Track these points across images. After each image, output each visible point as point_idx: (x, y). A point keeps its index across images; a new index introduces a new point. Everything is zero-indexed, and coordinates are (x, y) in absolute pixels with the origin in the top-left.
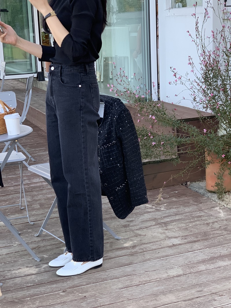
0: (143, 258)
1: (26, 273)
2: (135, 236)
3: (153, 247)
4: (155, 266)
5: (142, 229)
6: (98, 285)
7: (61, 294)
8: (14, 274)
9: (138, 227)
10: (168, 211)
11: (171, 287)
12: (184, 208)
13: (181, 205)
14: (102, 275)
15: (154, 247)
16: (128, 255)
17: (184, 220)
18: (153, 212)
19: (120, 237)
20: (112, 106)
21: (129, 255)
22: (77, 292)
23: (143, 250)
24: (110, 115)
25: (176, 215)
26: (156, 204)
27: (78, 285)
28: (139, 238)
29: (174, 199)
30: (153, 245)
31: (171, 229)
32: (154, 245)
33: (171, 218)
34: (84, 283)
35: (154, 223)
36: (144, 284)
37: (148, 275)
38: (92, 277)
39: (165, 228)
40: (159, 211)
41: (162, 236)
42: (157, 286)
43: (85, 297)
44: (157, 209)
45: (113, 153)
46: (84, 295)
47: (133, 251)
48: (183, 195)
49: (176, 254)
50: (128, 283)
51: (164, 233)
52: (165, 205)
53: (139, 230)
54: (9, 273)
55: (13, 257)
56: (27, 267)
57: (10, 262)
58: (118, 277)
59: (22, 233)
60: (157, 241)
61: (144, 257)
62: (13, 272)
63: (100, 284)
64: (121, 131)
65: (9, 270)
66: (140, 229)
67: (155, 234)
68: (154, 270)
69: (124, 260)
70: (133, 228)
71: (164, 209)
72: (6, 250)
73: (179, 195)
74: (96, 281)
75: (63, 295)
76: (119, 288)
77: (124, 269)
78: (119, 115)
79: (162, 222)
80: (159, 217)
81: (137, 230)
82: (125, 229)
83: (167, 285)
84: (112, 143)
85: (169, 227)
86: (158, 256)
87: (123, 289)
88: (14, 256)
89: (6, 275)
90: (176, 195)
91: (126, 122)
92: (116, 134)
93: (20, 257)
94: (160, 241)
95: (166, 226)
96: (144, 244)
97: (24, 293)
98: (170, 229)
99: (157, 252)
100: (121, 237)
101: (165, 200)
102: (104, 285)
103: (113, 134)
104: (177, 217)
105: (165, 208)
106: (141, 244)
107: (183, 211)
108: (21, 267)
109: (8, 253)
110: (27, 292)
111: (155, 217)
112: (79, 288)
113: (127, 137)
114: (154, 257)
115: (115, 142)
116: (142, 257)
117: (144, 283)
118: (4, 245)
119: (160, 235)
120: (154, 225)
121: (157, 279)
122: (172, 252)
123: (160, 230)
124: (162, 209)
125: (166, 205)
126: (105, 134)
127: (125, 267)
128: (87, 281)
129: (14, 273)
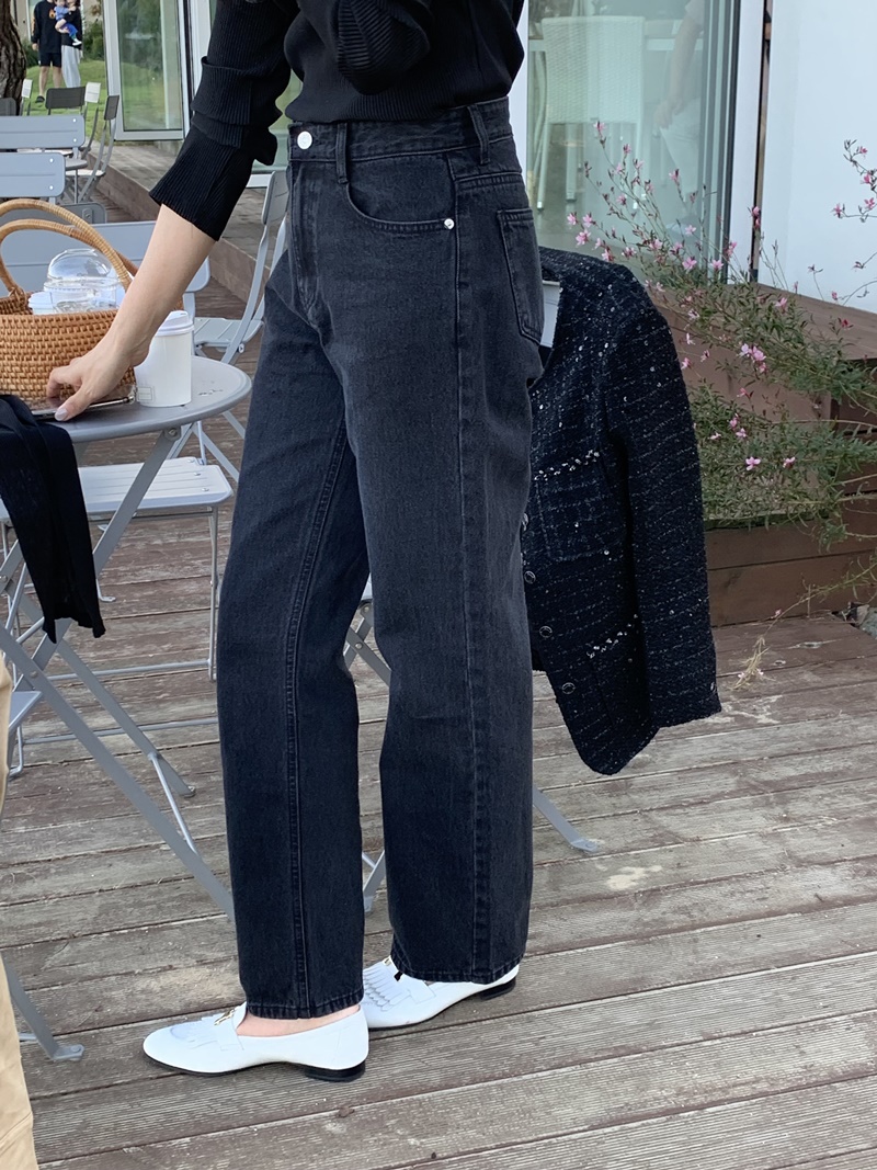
0: (691, 958)
1: (192, 993)
2: (653, 839)
3: (733, 906)
4: (744, 1006)
5: (681, 806)
6: (494, 1091)
7: (330, 1127)
8: (144, 996)
9: (666, 796)
10: (785, 731)
11: (822, 1138)
12: (855, 722)
13: (838, 704)
14: (513, 1037)
15: (737, 906)
16: (624, 938)
17: (858, 777)
18: (723, 730)
19: (594, 842)
20: (595, 298)
21: (632, 937)
22: (400, 1124)
23: (691, 916)
24: (582, 338)
25: (823, 750)
26: (735, 692)
27: (407, 1083)
28: (671, 851)
29: (808, 677)
30: (732, 894)
31: (804, 816)
32: (738, 895)
33: (802, 763)
34: (435, 1078)
35: (731, 783)
36: (701, 1107)
37: (717, 1055)
38: (467, 1045)
39: (778, 810)
40: (750, 727)
41: (770, 853)
42: (759, 1126)
43: (434, 1156)
44: (743, 716)
45: (586, 501)
46: (432, 1143)
47: (649, 915)
48: (844, 660)
49: (834, 951)
50: (626, 1096)
51: (776, 835)
52: (774, 699)
53: (672, 811)
54: (121, 986)
55: (151, 903)
56: (202, 962)
57: (135, 930)
58: (585, 1056)
59: (203, 791)
60: (746, 877)
61: (695, 952)
62: (141, 984)
63: (501, 1087)
64: (626, 410)
65: (126, 974)
66: (675, 805)
67: (740, 837)
68: (744, 1033)
69: (610, 962)
70: (646, 799)
71: (771, 721)
72: (129, 866)
73: (826, 661)
74: (486, 1066)
75: (339, 1136)
76: (586, 1122)
77: (607, 1013)
78: (622, 341)
79: (767, 783)
80: (752, 755)
81: (663, 809)
82: (614, 800)
83: (807, 1125)
84: (583, 460)
85: (799, 808)
86: (757, 954)
87: (607, 1130)
88: (154, 902)
89: (109, 1000)
90: (815, 658)
91: (652, 369)
92: (605, 423)
93: (178, 907)
94: (761, 873)
95: (783, 802)
96: (692, 884)
97: (169, 1109)
98: (800, 820)
99: (753, 932)
100: (593, 840)
101: (772, 680)
102: (522, 1096)
103: (593, 422)
104: (827, 764)
105: (771, 717)
106: (681, 886)
107: (847, 732)
108: (174, 958)
109: (131, 882)
110: (183, 1101)
111: (733, 752)
112: (410, 1103)
113: (650, 435)
114: (739, 959)
115: (596, 454)
116: (686, 954)
117: (700, 1099)
118: (124, 843)
119: (759, 844)
120: (732, 794)
121: (757, 1081)
122: (817, 938)
123: (758, 820)
124: (763, 719)
125: (779, 702)
126: (556, 417)
127: (615, 1005)
128: (445, 1062)
129: (143, 991)
